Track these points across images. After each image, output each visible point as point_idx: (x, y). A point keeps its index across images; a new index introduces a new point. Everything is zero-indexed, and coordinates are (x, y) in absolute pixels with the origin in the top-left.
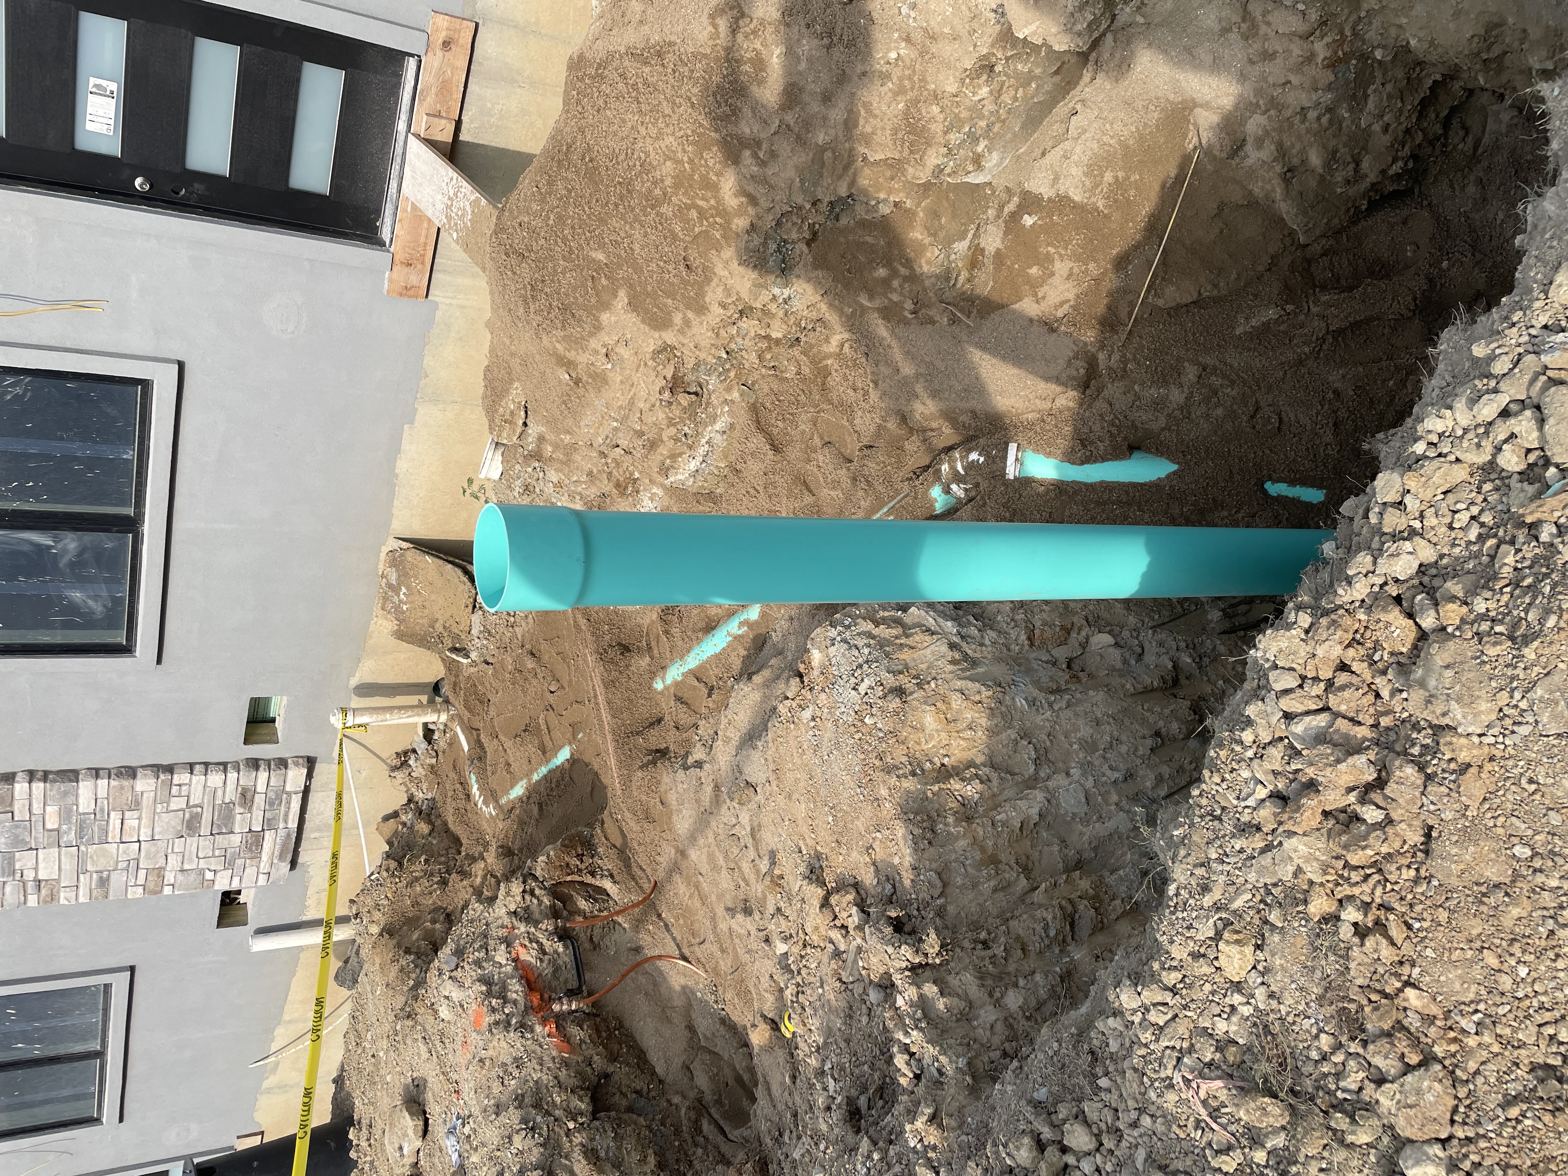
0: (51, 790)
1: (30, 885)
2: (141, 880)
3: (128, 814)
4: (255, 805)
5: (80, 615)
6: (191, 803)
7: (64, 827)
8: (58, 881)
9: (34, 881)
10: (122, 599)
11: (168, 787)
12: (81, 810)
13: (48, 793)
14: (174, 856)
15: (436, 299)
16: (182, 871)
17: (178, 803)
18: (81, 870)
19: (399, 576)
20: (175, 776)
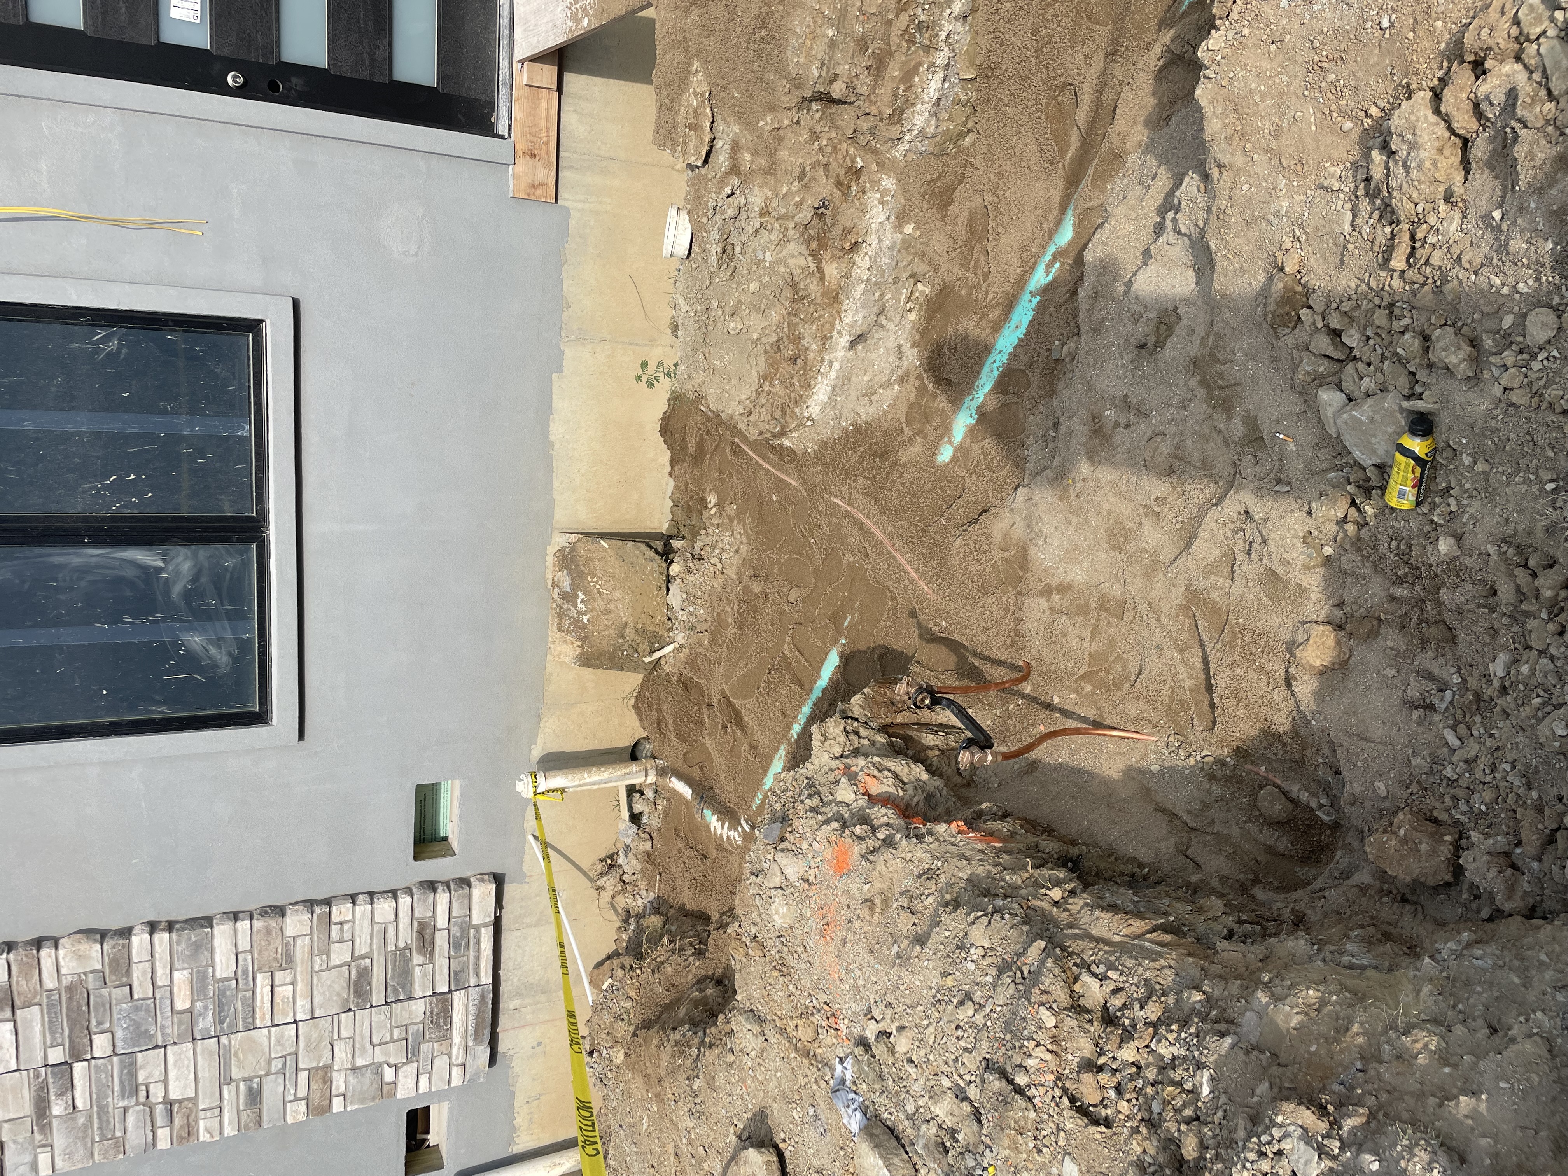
0: (178, 943)
1: (159, 1109)
2: (302, 1092)
3: (279, 976)
4: (437, 949)
5: (201, 670)
6: (357, 954)
7: (199, 1005)
8: (194, 1100)
9: (163, 1103)
10: (250, 641)
11: (325, 927)
12: (218, 976)
13: (175, 947)
14: (343, 1043)
15: (567, 204)
16: (354, 1069)
17: (340, 954)
18: (224, 1079)
19: (573, 579)
20: (334, 908)
